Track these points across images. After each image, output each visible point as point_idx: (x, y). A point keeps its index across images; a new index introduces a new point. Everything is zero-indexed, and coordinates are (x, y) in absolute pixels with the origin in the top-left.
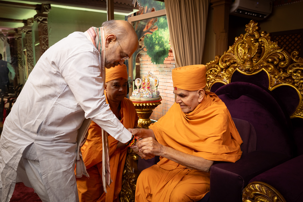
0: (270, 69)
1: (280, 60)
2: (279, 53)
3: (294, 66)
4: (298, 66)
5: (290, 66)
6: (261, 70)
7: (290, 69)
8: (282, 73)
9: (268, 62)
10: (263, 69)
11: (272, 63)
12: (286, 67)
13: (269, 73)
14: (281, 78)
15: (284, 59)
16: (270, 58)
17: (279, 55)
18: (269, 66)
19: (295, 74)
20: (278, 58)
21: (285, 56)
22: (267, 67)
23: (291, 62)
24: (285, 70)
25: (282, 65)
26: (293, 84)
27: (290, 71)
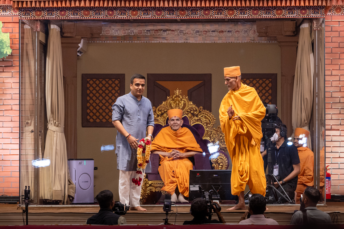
0: (189, 115)
1: (194, 111)
2: (193, 107)
3: (201, 114)
4: (203, 114)
5: (200, 114)
6: (185, 116)
7: (199, 115)
8: (195, 117)
9: (188, 111)
10: (185, 115)
11: (190, 112)
12: (198, 114)
13: (189, 117)
14: (195, 120)
15: (196, 110)
16: (189, 110)
17: (194, 108)
18: (188, 114)
19: (202, 118)
20: (193, 110)
21: (197, 108)
22: (187, 114)
23: (200, 112)
24: (197, 116)
25: (195, 113)
26: (201, 123)
27: (200, 116)
